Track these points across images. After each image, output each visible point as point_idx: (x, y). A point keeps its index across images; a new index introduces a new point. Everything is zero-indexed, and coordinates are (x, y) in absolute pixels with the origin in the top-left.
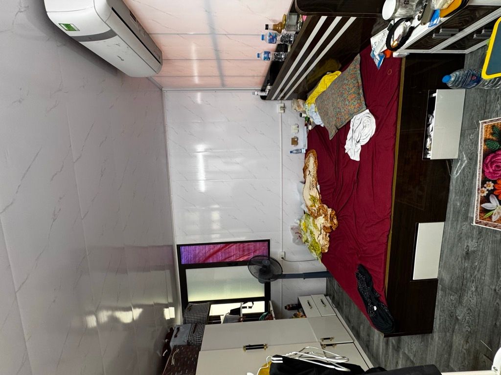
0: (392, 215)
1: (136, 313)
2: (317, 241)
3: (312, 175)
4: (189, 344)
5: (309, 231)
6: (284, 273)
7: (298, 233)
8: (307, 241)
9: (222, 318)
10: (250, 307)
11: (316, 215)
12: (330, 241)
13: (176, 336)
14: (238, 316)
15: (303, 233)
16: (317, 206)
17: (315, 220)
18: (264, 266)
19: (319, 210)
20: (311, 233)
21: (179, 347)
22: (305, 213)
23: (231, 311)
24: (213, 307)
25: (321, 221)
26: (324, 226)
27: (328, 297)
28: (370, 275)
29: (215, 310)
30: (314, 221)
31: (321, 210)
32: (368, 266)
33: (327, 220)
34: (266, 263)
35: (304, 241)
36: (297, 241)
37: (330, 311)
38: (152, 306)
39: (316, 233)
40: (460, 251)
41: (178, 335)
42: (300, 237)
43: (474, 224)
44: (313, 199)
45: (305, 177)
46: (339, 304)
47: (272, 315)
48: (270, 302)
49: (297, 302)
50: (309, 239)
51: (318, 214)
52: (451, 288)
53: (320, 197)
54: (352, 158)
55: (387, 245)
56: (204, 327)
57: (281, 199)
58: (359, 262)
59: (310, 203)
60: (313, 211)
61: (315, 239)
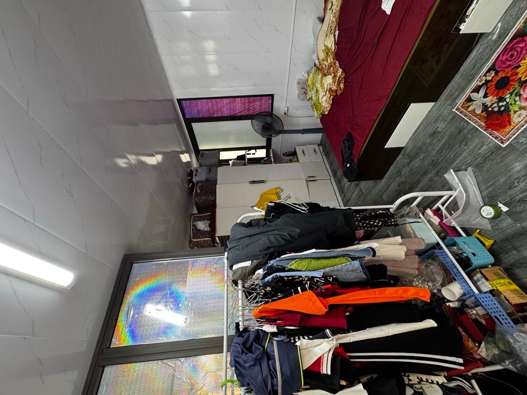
0: (390, 96)
1: (159, 158)
2: (320, 101)
3: (334, 11)
4: (207, 180)
5: (315, 89)
6: (284, 129)
7: (304, 88)
8: (311, 99)
9: (231, 162)
10: (254, 154)
11: (326, 72)
12: (332, 105)
13: (196, 175)
14: (244, 161)
15: (308, 89)
16: (329, 62)
17: (324, 78)
18: (267, 124)
19: (330, 66)
20: (317, 91)
21: (201, 182)
22: (315, 65)
23: (238, 157)
24: (222, 153)
25: (329, 80)
26: (330, 89)
27: (320, 147)
28: (353, 142)
29: (224, 156)
30: (322, 78)
31: (332, 69)
32: (354, 135)
33: (334, 82)
34: (269, 120)
35: (308, 98)
36: (302, 97)
37: (319, 158)
38: (170, 153)
39: (321, 93)
40: (430, 130)
41: (198, 174)
42: (305, 93)
43: (454, 110)
44: (327, 50)
45: (325, 9)
46: (328, 152)
47: (271, 160)
48: (271, 150)
49: (293, 150)
50: (314, 98)
51: (329, 71)
52: (408, 155)
53: (335, 49)
54: (383, 7)
55: (375, 122)
56: (217, 169)
57: (291, 44)
58: (349, 130)
59: (322, 55)
60: (324, 66)
61: (319, 99)
